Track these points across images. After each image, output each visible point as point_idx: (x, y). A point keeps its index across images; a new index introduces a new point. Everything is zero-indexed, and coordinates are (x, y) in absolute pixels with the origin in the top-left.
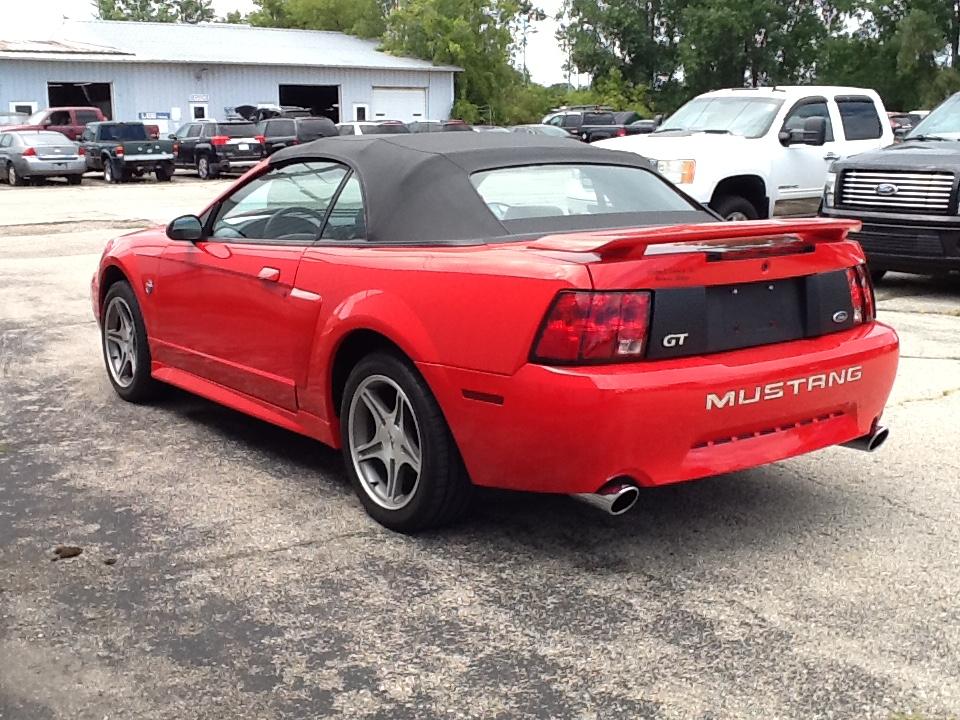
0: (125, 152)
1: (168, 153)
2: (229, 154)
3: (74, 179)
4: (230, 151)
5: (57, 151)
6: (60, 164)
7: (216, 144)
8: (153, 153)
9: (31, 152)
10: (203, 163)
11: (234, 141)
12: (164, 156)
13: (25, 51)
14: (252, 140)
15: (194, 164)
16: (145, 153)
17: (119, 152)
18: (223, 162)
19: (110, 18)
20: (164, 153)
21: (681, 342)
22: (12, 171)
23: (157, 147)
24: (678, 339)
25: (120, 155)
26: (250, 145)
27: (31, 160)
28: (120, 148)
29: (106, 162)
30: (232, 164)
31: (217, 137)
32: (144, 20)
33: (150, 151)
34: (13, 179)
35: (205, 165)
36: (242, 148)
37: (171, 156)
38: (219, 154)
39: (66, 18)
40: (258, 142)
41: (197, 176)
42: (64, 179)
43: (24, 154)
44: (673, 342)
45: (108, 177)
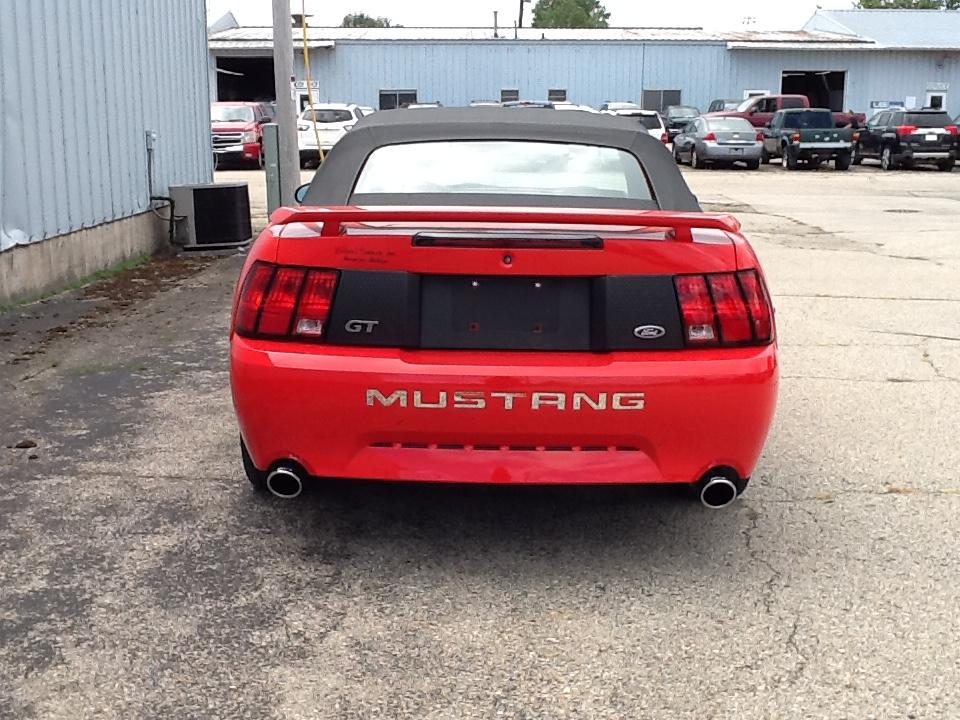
0: (801, 140)
1: (846, 141)
2: (913, 145)
3: (752, 165)
4: (914, 142)
5: (736, 136)
6: (736, 149)
7: (901, 134)
8: (830, 141)
9: (711, 137)
10: (887, 153)
11: (921, 131)
12: (842, 144)
13: (764, 41)
14: (942, 131)
15: (878, 154)
16: (821, 140)
17: (796, 139)
18: (906, 153)
19: (870, 7)
20: (842, 141)
21: (369, 330)
22: (694, 155)
23: (835, 135)
24: (365, 326)
25: (796, 142)
26: (939, 136)
27: (710, 144)
28: (797, 135)
29: (785, 149)
30: (916, 155)
31: (903, 127)
32: (905, 7)
33: (827, 139)
34: (694, 162)
35: (888, 155)
36: (929, 138)
37: (849, 145)
38: (902, 144)
39: (819, 8)
40: (949, 133)
41: (879, 167)
42: (744, 164)
43: (706, 139)
44: (358, 329)
45: (785, 164)
